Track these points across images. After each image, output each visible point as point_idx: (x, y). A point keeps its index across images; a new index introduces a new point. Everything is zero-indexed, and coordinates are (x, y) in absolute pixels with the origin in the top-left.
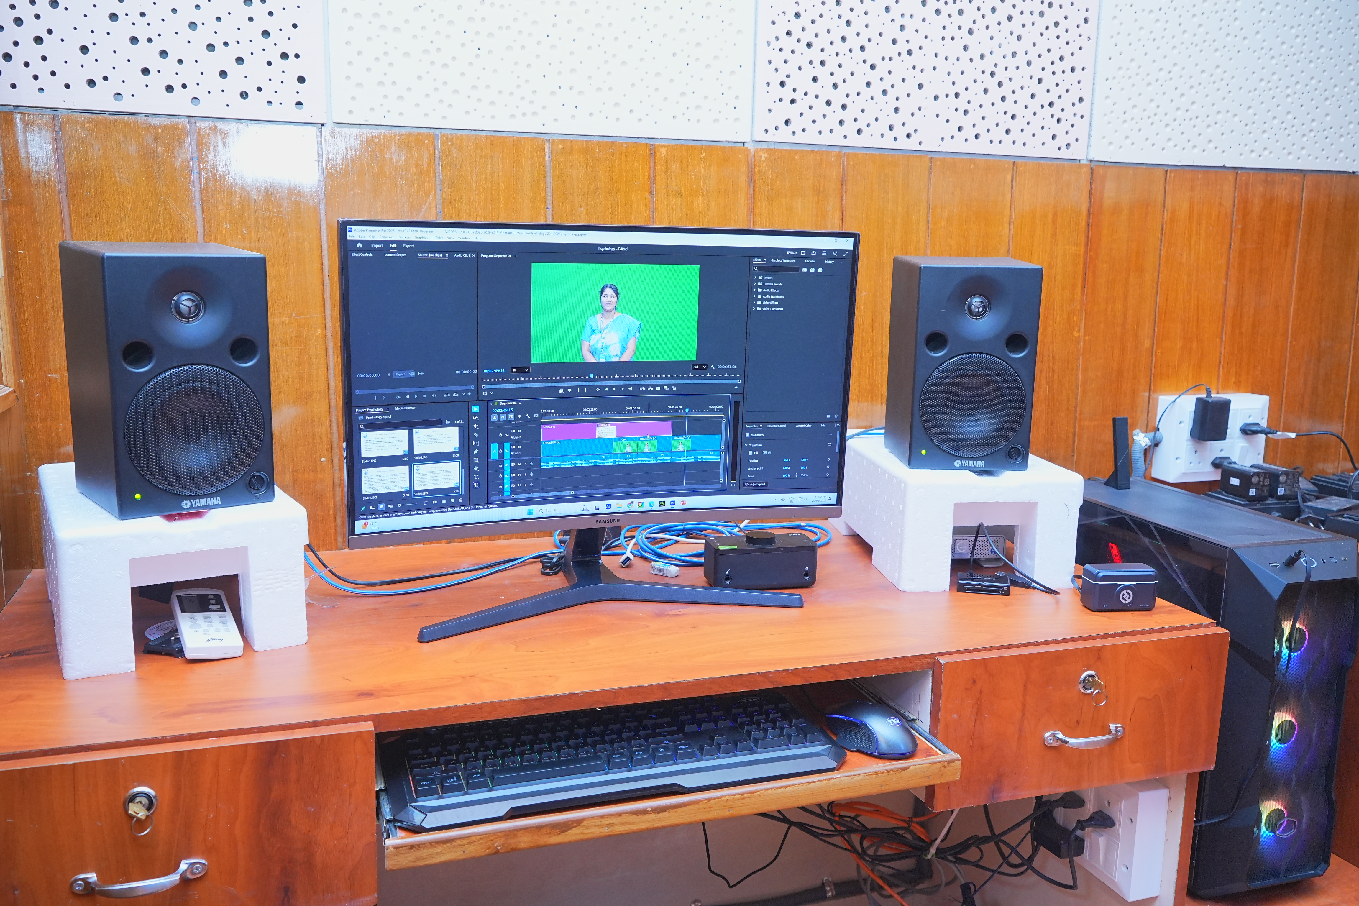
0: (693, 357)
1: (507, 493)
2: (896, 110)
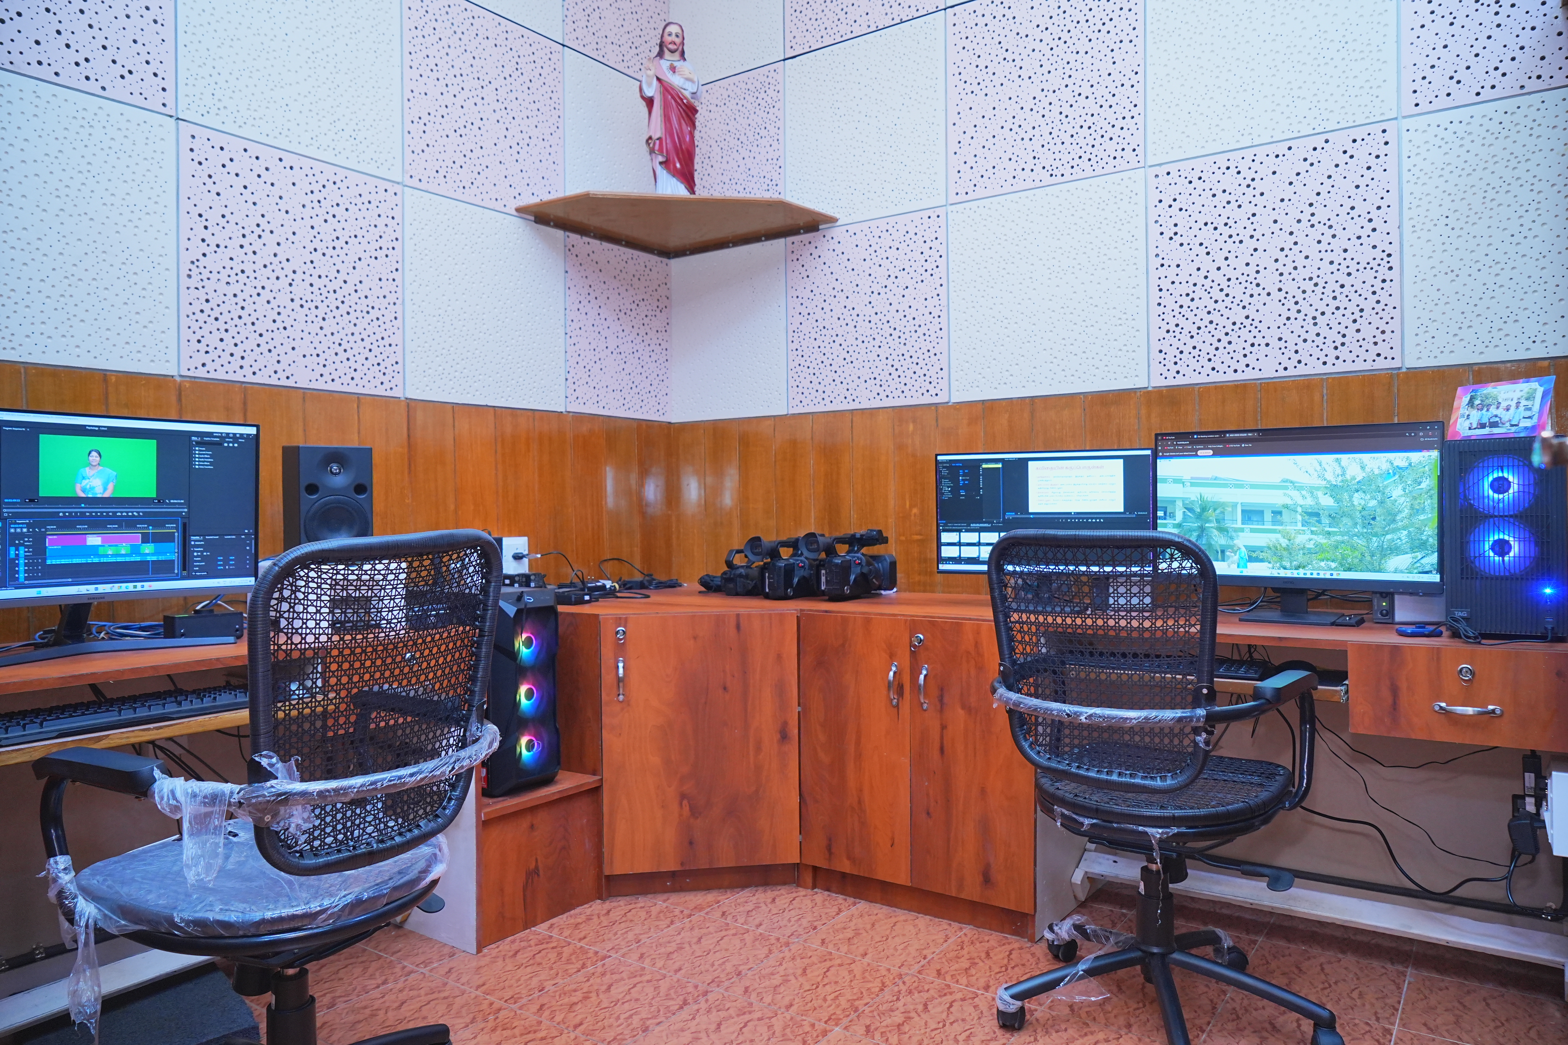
0: (155, 496)
1: (22, 579)
2: (278, 362)
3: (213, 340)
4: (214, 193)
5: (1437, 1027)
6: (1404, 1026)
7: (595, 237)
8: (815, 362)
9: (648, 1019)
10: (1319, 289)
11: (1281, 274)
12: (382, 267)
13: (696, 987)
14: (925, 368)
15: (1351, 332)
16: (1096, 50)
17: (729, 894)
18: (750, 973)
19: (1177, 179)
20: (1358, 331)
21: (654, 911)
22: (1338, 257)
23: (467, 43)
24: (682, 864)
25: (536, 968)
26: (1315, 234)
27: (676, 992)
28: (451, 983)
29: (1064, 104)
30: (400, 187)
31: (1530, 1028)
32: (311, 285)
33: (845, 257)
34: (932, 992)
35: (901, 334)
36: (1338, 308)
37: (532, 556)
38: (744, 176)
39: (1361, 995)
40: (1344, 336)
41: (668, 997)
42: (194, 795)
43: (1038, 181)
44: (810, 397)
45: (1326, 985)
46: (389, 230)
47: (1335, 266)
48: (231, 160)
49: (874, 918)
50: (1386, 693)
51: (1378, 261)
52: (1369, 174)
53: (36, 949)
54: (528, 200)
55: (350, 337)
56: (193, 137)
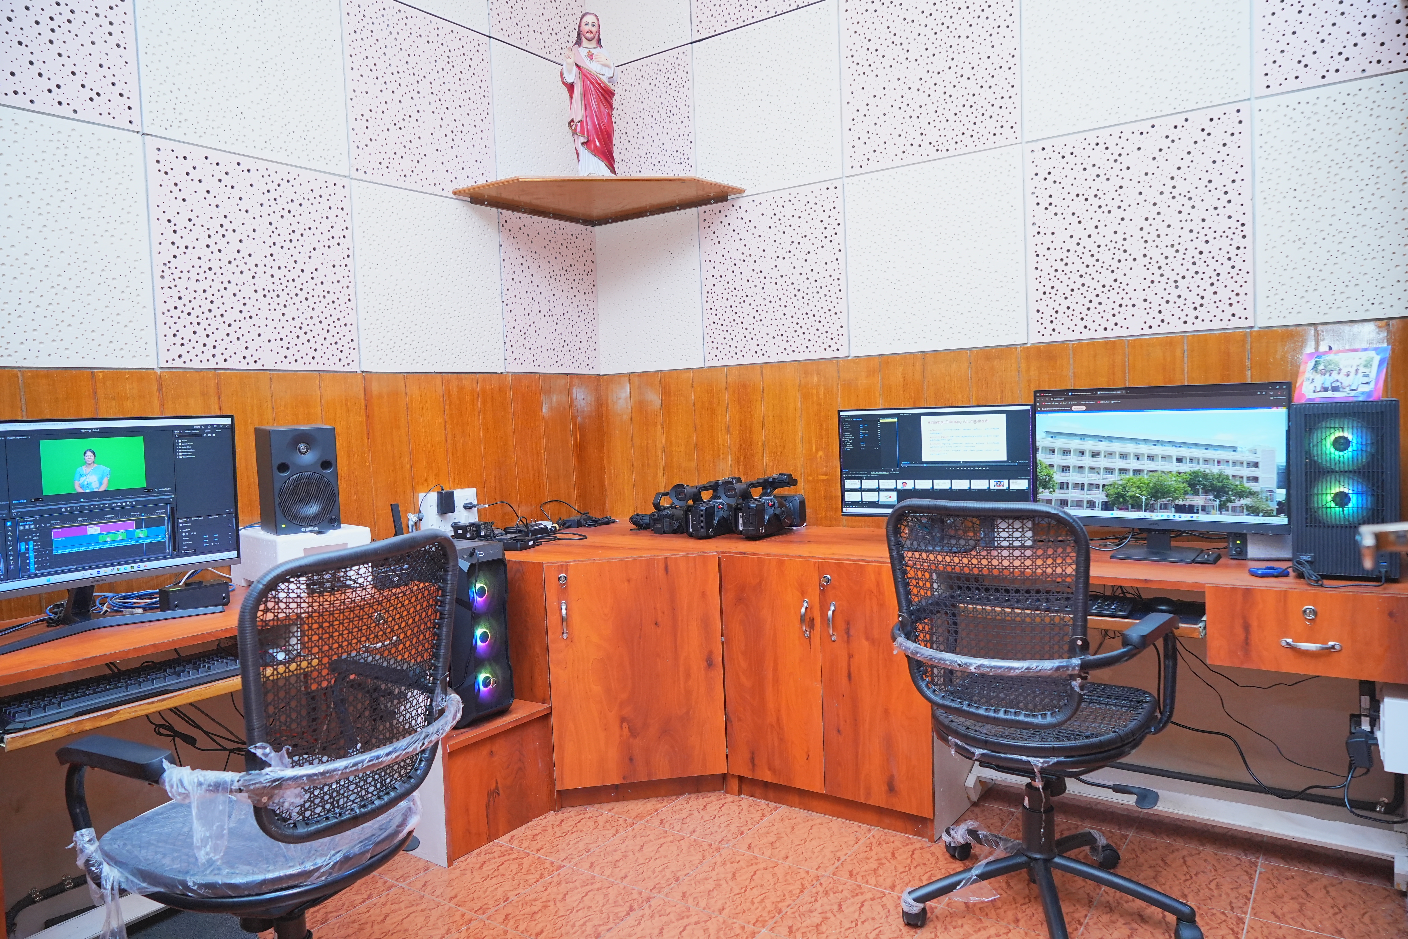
0: (144, 486)
1: (33, 570)
2: (247, 348)
3: (187, 334)
4: (180, 199)
5: (1283, 915)
6: (1255, 914)
7: (525, 212)
8: (727, 320)
9: (600, 925)
10: (1180, 255)
11: (1146, 242)
12: (335, 255)
13: (640, 893)
14: (827, 326)
15: (1208, 294)
16: (976, 34)
17: (665, 803)
18: (687, 878)
19: (1052, 155)
20: (1215, 293)
21: (601, 820)
22: (1197, 225)
23: (403, 42)
24: (624, 778)
25: (500, 879)
26: (1176, 205)
27: (623, 899)
28: (427, 896)
29: (947, 84)
30: (348, 180)
31: (1364, 914)
32: (272, 276)
33: (752, 224)
34: (845, 893)
35: (804, 295)
36: (1197, 273)
37: (481, 507)
38: (659, 150)
39: (1218, 886)
40: (1203, 298)
41: (616, 904)
42: (200, 784)
43: (925, 155)
44: (724, 352)
45: (1188, 877)
46: (340, 220)
47: (1194, 234)
48: (194, 168)
49: (793, 822)
50: (1239, 630)
51: (1233, 230)
52: (1224, 150)
53: (65, 880)
54: (465, 183)
55: (309, 321)
56: (159, 149)
